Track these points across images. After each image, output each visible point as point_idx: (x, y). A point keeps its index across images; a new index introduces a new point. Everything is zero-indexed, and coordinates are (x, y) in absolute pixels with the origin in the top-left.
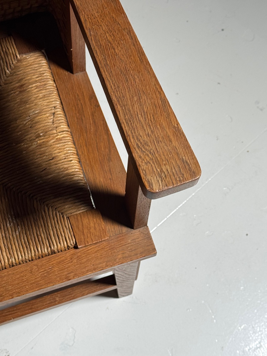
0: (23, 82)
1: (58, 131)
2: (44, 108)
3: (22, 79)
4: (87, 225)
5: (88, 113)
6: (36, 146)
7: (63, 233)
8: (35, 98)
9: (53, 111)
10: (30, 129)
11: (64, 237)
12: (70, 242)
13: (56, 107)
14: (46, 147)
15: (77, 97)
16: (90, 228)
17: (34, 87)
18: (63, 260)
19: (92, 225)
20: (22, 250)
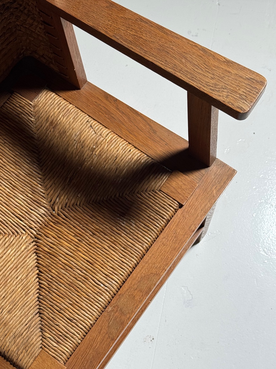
0: (50, 120)
1: (104, 136)
2: (81, 127)
3: (48, 118)
4: (177, 186)
5: (113, 109)
6: (97, 157)
7: (165, 203)
8: (68, 125)
9: (89, 125)
10: (83, 149)
11: (168, 205)
12: (175, 206)
13: (89, 121)
14: (105, 153)
15: (96, 104)
16: (181, 186)
17: (61, 117)
18: (179, 222)
19: (180, 183)
20: (146, 234)
